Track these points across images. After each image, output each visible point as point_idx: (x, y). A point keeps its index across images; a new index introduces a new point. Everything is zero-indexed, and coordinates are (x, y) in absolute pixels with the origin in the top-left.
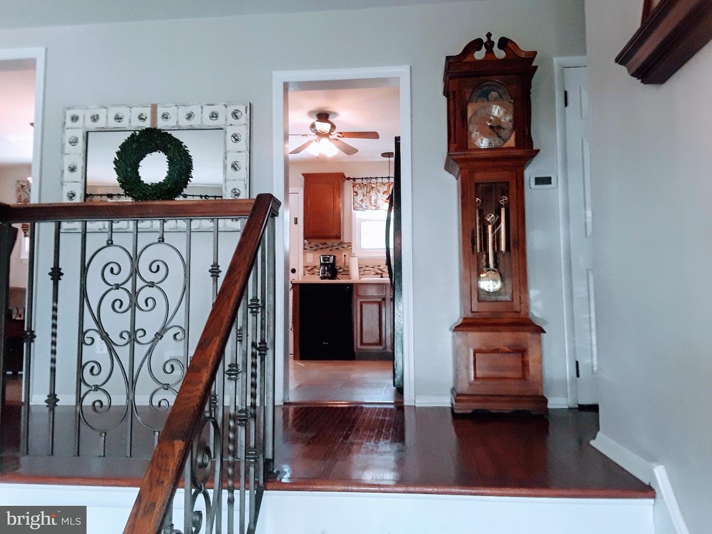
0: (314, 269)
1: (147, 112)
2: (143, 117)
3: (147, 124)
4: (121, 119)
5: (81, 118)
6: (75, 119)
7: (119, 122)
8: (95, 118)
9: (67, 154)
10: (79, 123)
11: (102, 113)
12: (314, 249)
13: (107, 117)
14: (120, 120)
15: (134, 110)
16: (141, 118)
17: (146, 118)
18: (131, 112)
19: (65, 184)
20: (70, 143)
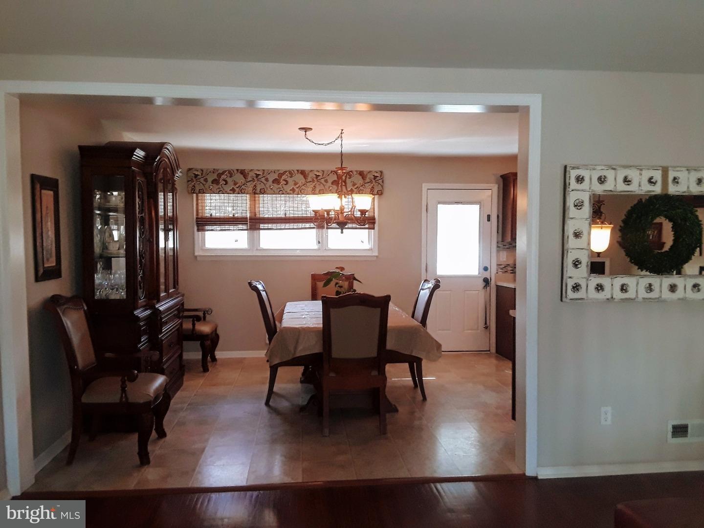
0: (507, 268)
1: (658, 175)
2: (652, 180)
3: (657, 189)
4: (630, 181)
5: (587, 179)
6: (580, 180)
7: (628, 184)
8: (602, 180)
9: (572, 218)
10: (585, 185)
11: (610, 175)
12: (507, 247)
13: (615, 179)
14: (629, 183)
15: (644, 172)
16: (651, 181)
17: (656, 182)
18: (641, 174)
19: (570, 251)
20: (575, 206)
